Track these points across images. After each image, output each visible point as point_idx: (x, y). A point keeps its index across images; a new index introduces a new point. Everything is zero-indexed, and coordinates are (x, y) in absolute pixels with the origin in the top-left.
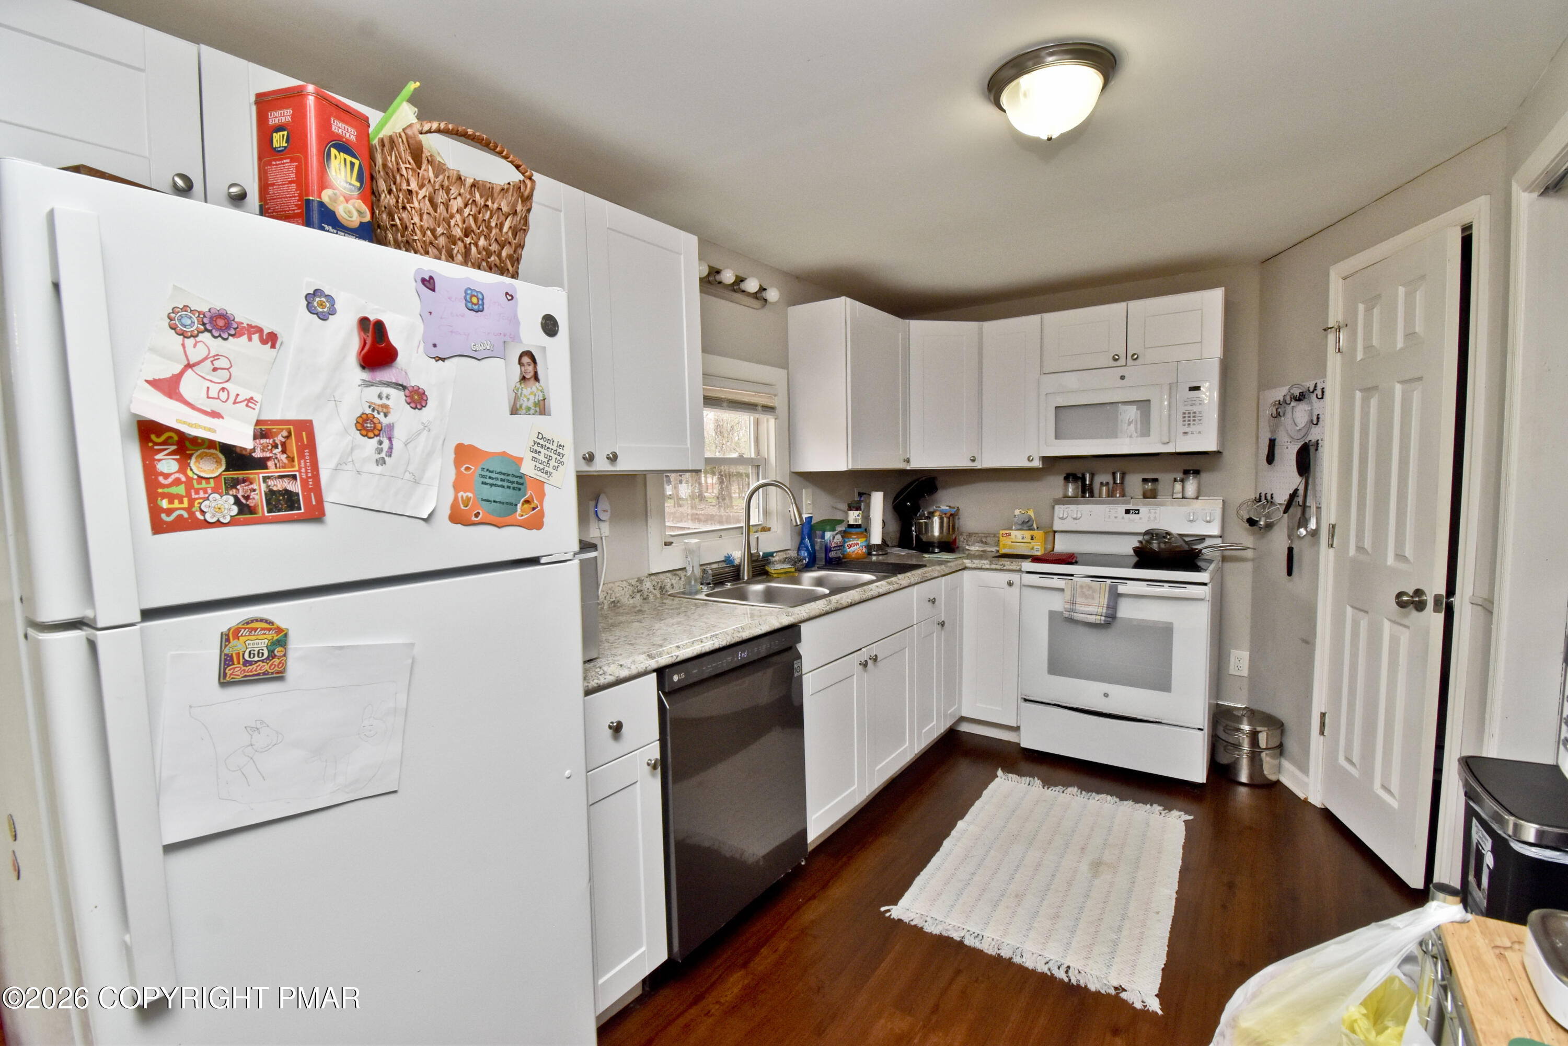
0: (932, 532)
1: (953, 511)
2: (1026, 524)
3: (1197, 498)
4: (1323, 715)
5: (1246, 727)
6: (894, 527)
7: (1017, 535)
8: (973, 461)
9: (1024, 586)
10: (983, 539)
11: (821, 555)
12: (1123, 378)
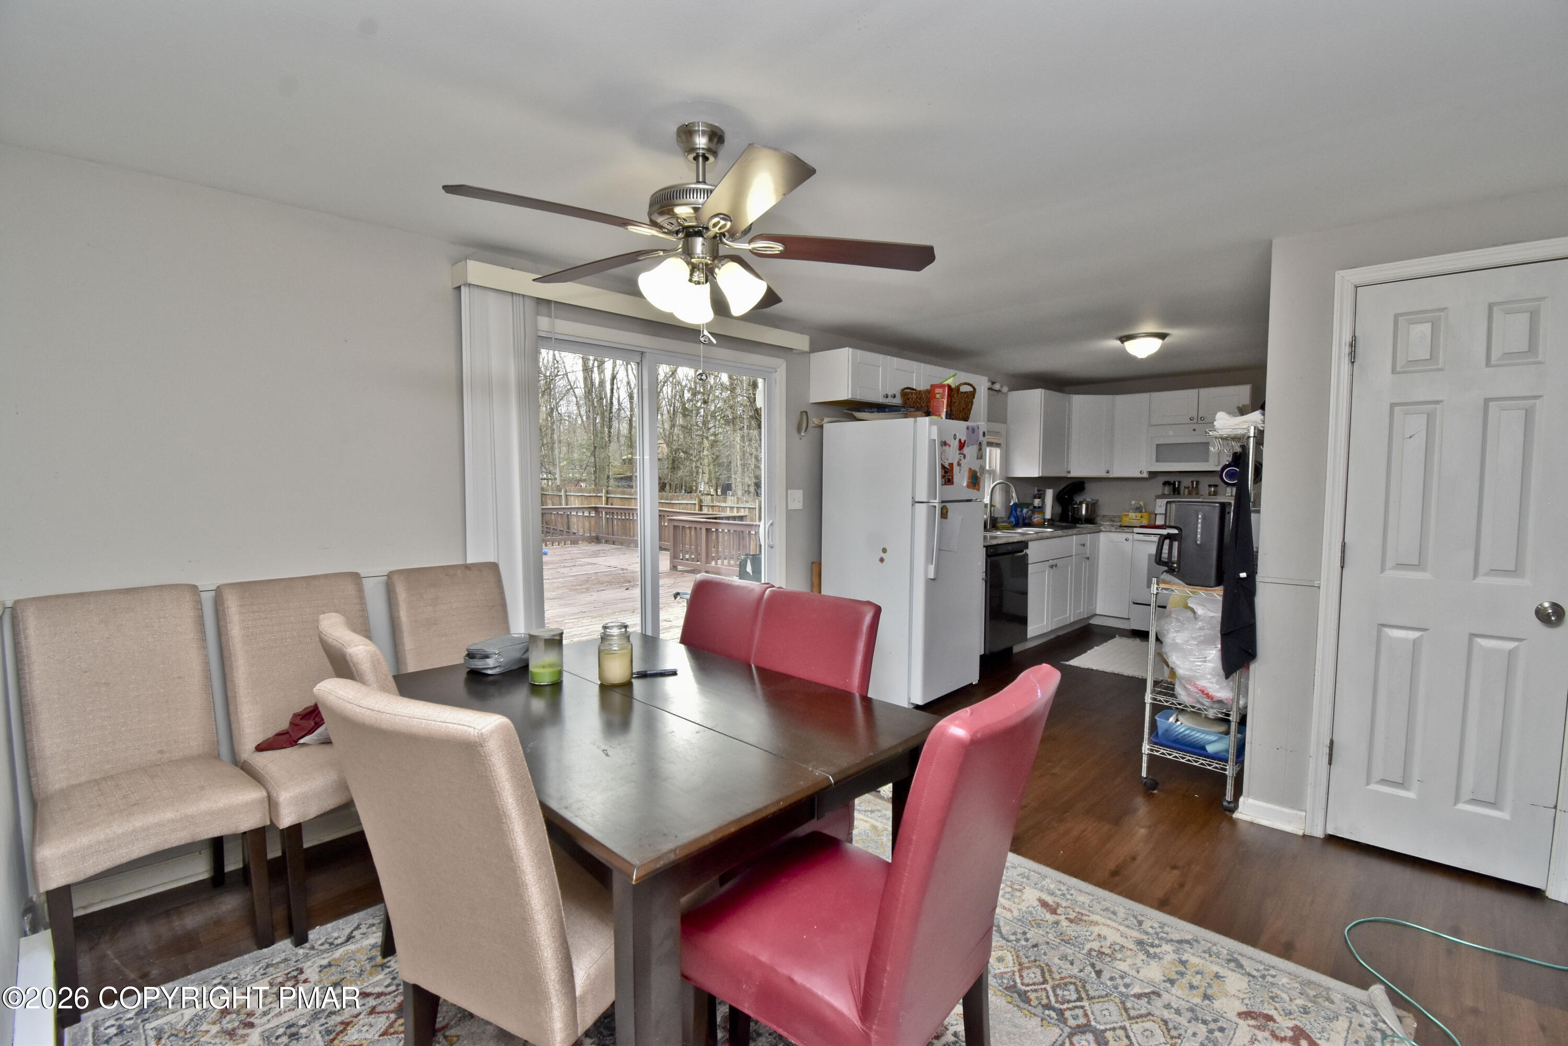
0: (1082, 512)
1: (1094, 502)
2: (1139, 509)
6: (1059, 510)
7: (1132, 515)
8: (1108, 473)
9: (1135, 540)
10: (1112, 519)
11: (1021, 521)
12: (1194, 430)
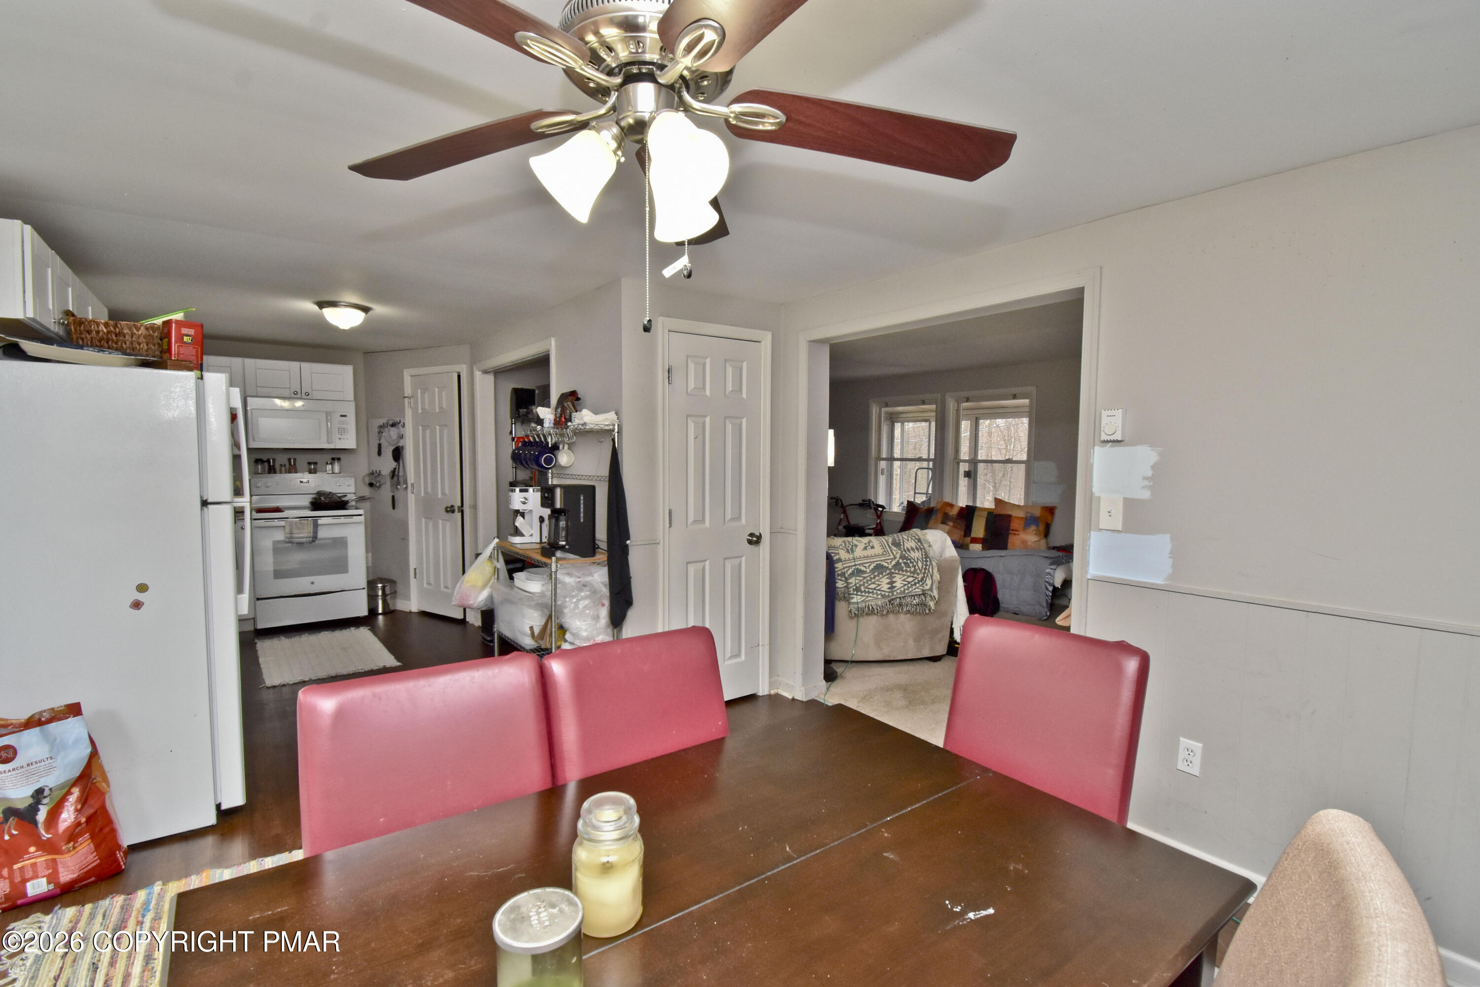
3: (340, 473)
4: (415, 569)
5: (380, 585)
